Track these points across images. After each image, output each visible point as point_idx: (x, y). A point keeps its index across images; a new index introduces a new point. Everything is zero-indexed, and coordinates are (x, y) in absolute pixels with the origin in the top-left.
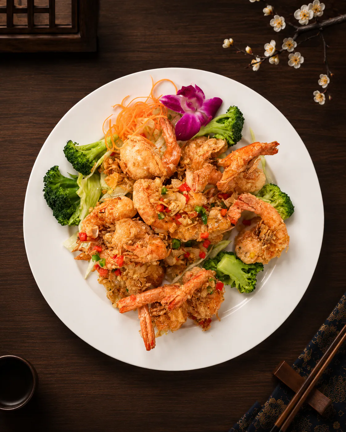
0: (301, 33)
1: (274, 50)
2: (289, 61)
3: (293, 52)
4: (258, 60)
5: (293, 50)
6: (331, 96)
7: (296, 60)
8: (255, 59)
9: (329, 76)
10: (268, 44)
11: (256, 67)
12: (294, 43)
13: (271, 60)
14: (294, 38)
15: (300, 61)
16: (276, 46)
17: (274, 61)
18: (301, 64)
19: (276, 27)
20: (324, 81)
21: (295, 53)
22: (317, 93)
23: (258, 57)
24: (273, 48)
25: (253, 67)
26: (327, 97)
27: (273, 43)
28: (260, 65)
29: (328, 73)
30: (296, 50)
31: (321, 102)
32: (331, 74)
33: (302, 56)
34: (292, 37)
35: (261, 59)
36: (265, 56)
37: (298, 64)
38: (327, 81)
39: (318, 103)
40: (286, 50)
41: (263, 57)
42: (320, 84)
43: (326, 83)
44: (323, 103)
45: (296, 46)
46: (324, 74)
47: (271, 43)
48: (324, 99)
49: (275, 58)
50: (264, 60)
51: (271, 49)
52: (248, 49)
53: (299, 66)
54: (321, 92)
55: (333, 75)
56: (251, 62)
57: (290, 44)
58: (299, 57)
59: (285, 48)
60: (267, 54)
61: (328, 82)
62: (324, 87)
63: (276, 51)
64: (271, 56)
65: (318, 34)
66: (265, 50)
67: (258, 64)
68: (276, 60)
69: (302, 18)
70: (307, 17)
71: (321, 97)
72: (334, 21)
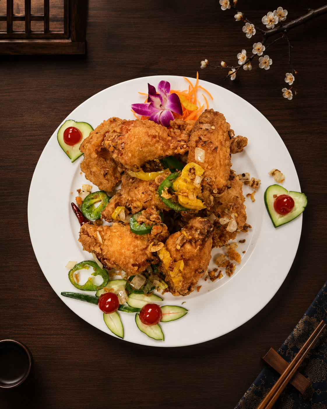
0: (269, 35)
1: (245, 58)
2: (260, 64)
3: (263, 56)
4: (234, 70)
5: (262, 54)
6: (297, 91)
7: (266, 63)
8: (232, 71)
9: (294, 75)
10: (240, 53)
11: (233, 77)
12: (263, 47)
13: (245, 67)
14: (263, 42)
15: (269, 63)
16: (247, 54)
17: (248, 68)
18: (270, 66)
19: (248, 33)
20: (290, 79)
21: (265, 56)
22: (284, 90)
23: (233, 68)
24: (245, 57)
25: (230, 77)
26: (293, 93)
27: (244, 52)
28: (236, 75)
29: (292, 72)
30: (265, 53)
31: (289, 97)
32: (296, 72)
33: (270, 58)
34: (261, 42)
35: (236, 69)
36: (239, 65)
37: (267, 66)
38: (292, 79)
39: (287, 99)
40: (257, 54)
41: (238, 67)
42: (287, 82)
43: (292, 80)
44: (291, 98)
45: (264, 49)
46: (290, 73)
47: (242, 52)
48: (291, 94)
49: (248, 65)
50: (238, 69)
51: (243, 58)
52: (223, 63)
53: (268, 68)
54: (288, 89)
55: (297, 73)
56: (228, 74)
57: (259, 48)
58: (268, 59)
59: (255, 52)
60: (240, 63)
61: (294, 80)
62: (290, 84)
63: (247, 58)
64: (244, 64)
65: (283, 37)
66: (239, 60)
67: (234, 74)
68: (250, 66)
69: (269, 23)
70: (273, 22)
71: (288, 93)
72: (296, 22)
